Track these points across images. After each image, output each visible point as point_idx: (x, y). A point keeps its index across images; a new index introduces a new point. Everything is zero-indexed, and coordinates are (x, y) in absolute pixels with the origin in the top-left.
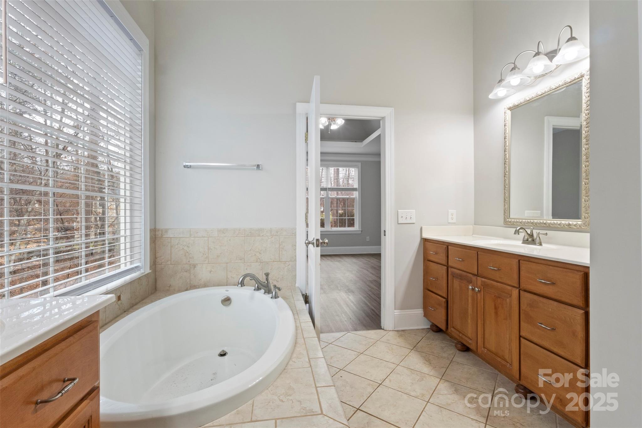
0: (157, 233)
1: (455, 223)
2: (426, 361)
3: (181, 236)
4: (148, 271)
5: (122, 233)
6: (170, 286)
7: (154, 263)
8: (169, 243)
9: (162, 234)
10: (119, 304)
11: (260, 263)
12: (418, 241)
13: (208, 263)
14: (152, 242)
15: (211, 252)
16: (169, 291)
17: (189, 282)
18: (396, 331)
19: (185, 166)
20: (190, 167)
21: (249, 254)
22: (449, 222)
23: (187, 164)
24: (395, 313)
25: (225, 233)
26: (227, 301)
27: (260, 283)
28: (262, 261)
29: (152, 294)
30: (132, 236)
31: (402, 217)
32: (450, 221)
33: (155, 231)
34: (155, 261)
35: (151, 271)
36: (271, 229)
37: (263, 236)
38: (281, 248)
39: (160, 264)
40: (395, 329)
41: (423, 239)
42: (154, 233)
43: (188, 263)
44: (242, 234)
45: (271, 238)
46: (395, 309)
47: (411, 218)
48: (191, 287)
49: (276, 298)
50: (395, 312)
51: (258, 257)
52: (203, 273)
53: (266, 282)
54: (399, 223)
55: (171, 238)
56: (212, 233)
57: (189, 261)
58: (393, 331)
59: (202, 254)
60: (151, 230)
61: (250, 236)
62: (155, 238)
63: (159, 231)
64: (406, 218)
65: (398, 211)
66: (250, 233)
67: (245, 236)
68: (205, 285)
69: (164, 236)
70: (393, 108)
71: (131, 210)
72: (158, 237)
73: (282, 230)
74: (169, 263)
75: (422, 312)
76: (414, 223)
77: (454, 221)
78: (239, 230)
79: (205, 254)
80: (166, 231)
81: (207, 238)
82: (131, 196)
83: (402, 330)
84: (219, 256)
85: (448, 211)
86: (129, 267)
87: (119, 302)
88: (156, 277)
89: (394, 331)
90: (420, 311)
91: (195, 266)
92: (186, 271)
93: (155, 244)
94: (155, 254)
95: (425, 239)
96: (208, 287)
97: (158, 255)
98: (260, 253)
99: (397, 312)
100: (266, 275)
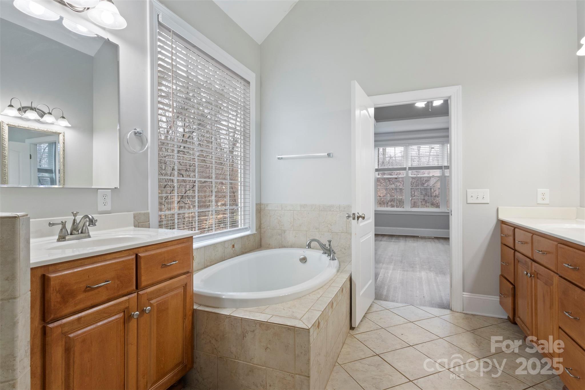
0: (262, 206)
1: (548, 204)
2: (477, 342)
3: (276, 209)
4: (254, 232)
5: (239, 205)
6: (269, 244)
7: (259, 227)
8: (268, 213)
9: (264, 207)
10: (233, 250)
11: (331, 233)
12: (494, 222)
13: (294, 230)
14: (258, 212)
15: (295, 221)
16: (269, 247)
17: (281, 243)
18: (464, 313)
19: (279, 158)
20: (282, 158)
21: (323, 225)
22: (538, 203)
23: (279, 157)
24: (464, 296)
25: (305, 208)
26: (304, 260)
27: (324, 248)
28: (332, 232)
29: (258, 248)
30: (244, 207)
31: (472, 196)
32: (540, 201)
33: (261, 205)
34: (261, 226)
35: (256, 232)
36: (340, 206)
37: (333, 211)
38: (348, 222)
39: (263, 229)
40: (463, 312)
41: (500, 221)
42: (260, 206)
43: (280, 229)
44: (318, 209)
45: (340, 213)
46: (464, 291)
47: (483, 197)
48: (282, 246)
49: (333, 260)
50: (463, 294)
51: (330, 228)
52: (290, 237)
53: (329, 248)
54: (468, 202)
55: (270, 210)
56: (296, 207)
57: (281, 228)
58: (461, 313)
59: (290, 223)
60: (256, 204)
61: (323, 211)
62: (261, 210)
63: (262, 205)
64: (477, 197)
65: (467, 190)
66: (323, 209)
67: (319, 211)
68: (292, 246)
69: (266, 209)
70: (461, 86)
71: (244, 190)
72: (262, 209)
73: (348, 206)
74: (269, 228)
75: (499, 300)
76: (488, 203)
77: (547, 201)
78: (315, 206)
79: (292, 223)
80: (267, 205)
81: (293, 211)
82: (244, 182)
83: (472, 315)
84: (301, 225)
85: (537, 190)
86: (243, 227)
87: (234, 249)
88: (261, 237)
89: (463, 314)
90: (497, 299)
91: (285, 231)
92: (279, 235)
93: (260, 214)
94: (261, 222)
95: (503, 221)
96: (293, 248)
97: (262, 222)
98: (331, 225)
99: (466, 295)
100: (329, 242)
